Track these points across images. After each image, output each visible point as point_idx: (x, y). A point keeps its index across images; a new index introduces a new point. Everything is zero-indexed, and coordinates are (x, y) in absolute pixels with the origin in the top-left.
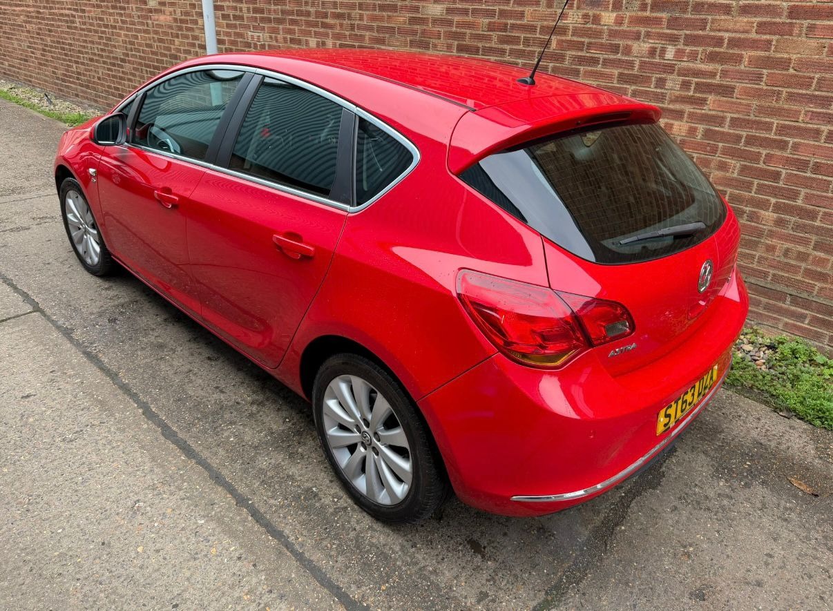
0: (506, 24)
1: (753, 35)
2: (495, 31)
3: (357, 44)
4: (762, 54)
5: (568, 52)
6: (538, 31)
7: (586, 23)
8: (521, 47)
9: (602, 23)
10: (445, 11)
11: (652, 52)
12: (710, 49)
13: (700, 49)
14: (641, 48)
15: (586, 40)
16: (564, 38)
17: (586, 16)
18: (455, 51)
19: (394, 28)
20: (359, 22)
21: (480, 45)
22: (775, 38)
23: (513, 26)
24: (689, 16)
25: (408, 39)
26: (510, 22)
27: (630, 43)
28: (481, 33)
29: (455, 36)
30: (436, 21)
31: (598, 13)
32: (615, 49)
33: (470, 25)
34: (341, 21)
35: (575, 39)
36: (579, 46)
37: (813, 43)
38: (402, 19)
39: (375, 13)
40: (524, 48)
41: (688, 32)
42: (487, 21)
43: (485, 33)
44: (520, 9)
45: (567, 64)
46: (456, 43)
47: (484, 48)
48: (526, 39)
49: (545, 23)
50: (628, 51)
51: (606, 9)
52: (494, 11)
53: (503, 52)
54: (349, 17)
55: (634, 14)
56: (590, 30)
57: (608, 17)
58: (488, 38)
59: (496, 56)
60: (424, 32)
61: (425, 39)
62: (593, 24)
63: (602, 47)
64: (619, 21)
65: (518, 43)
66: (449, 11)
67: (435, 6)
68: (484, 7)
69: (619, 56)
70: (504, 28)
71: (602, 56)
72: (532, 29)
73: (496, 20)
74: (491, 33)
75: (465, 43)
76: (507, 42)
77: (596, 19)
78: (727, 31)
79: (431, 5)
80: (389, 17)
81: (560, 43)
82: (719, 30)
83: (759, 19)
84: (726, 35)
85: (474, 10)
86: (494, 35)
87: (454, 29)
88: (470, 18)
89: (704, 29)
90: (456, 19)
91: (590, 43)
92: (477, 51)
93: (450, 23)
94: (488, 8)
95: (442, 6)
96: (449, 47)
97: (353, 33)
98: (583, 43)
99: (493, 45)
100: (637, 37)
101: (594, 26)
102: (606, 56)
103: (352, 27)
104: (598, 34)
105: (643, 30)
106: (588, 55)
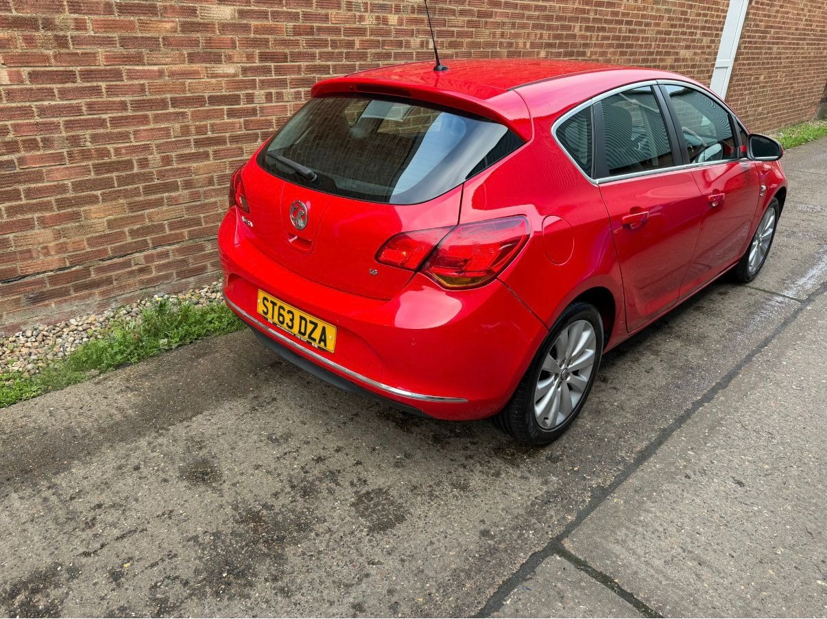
0: (312, 28)
1: (466, 29)
2: (301, 34)
3: (79, 68)
4: (469, 40)
5: (368, 51)
6: (342, 33)
7: (379, 24)
8: (329, 49)
9: (390, 23)
10: (236, 15)
11: (422, 44)
12: (450, 39)
13: (444, 40)
14: (416, 41)
15: (380, 39)
16: (364, 38)
17: (378, 18)
18: (257, 61)
19: (156, 39)
20: (76, 33)
21: (287, 51)
22: (474, 30)
23: (319, 29)
24: (437, 17)
25: (185, 52)
26: (315, 25)
27: (408, 39)
28: (286, 38)
29: (255, 43)
30: (224, 27)
31: (386, 15)
32: (400, 44)
33: (271, 30)
34: (27, 33)
35: (372, 38)
36: (376, 44)
37: (487, 31)
38: (167, 26)
39: (111, 17)
40: (332, 50)
41: (438, 29)
42: (291, 24)
43: (292, 38)
44: (323, 12)
45: (369, 61)
46: (258, 51)
47: (292, 54)
48: (334, 42)
49: (347, 26)
50: (408, 45)
51: (391, 13)
52: (297, 14)
53: (312, 56)
54: (48, 25)
55: (408, 16)
56: (381, 30)
57: (393, 19)
58: (296, 43)
59: (307, 61)
60: (209, 42)
61: (212, 50)
62: (383, 24)
63: (392, 43)
64: (400, 22)
65: (326, 46)
66: (242, 14)
67: (222, 7)
68: (285, 9)
69: (403, 50)
70: (310, 31)
71: (394, 50)
72: (336, 31)
73: (300, 23)
74: (298, 38)
75: (268, 50)
76: (315, 46)
77: (385, 21)
78: (455, 26)
79: (215, 6)
80: (142, 23)
81: (362, 42)
82: (452, 26)
83: (466, 19)
84: (455, 29)
85: (273, 13)
86: (302, 39)
87: (252, 35)
88: (270, 22)
89: (445, 26)
90: (253, 23)
91: (384, 41)
92: (284, 58)
93: (246, 28)
94: (290, 10)
95: (232, 7)
96: (250, 57)
97: (63, 51)
98: (378, 41)
99: (302, 49)
100: (412, 34)
101: (385, 26)
102: (395, 51)
103: (61, 42)
104: (388, 33)
105: (414, 27)
106: (384, 51)
